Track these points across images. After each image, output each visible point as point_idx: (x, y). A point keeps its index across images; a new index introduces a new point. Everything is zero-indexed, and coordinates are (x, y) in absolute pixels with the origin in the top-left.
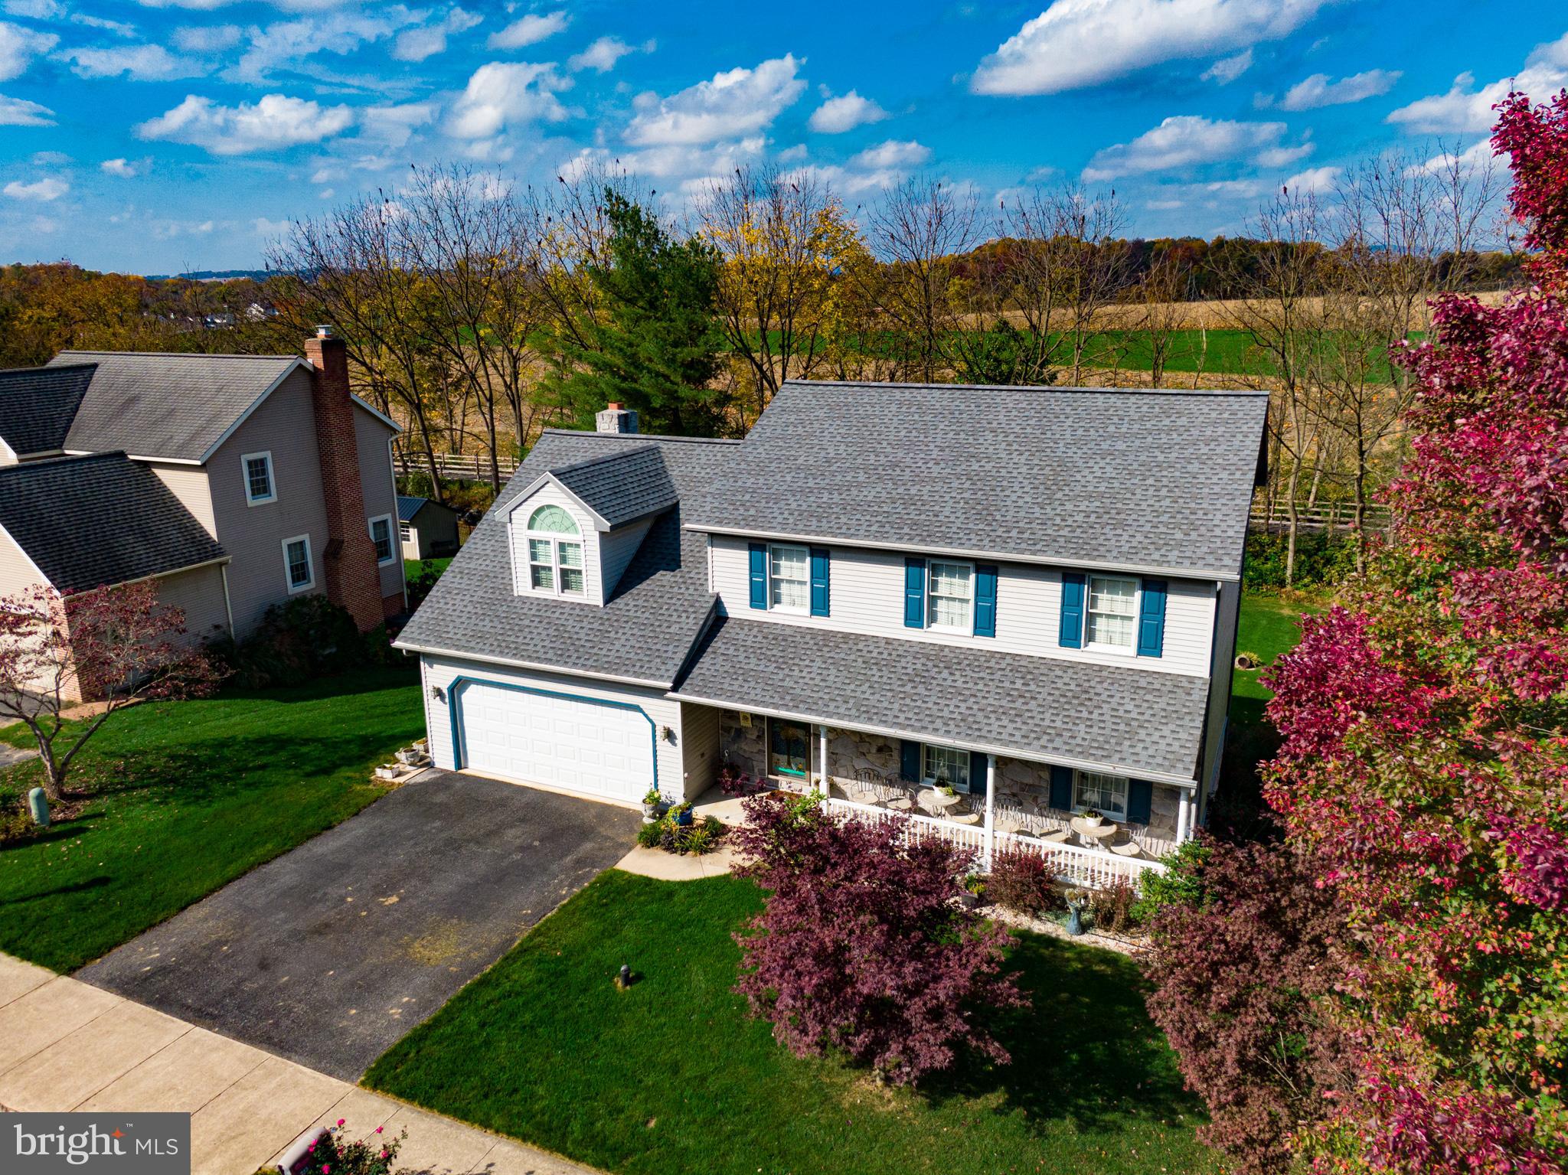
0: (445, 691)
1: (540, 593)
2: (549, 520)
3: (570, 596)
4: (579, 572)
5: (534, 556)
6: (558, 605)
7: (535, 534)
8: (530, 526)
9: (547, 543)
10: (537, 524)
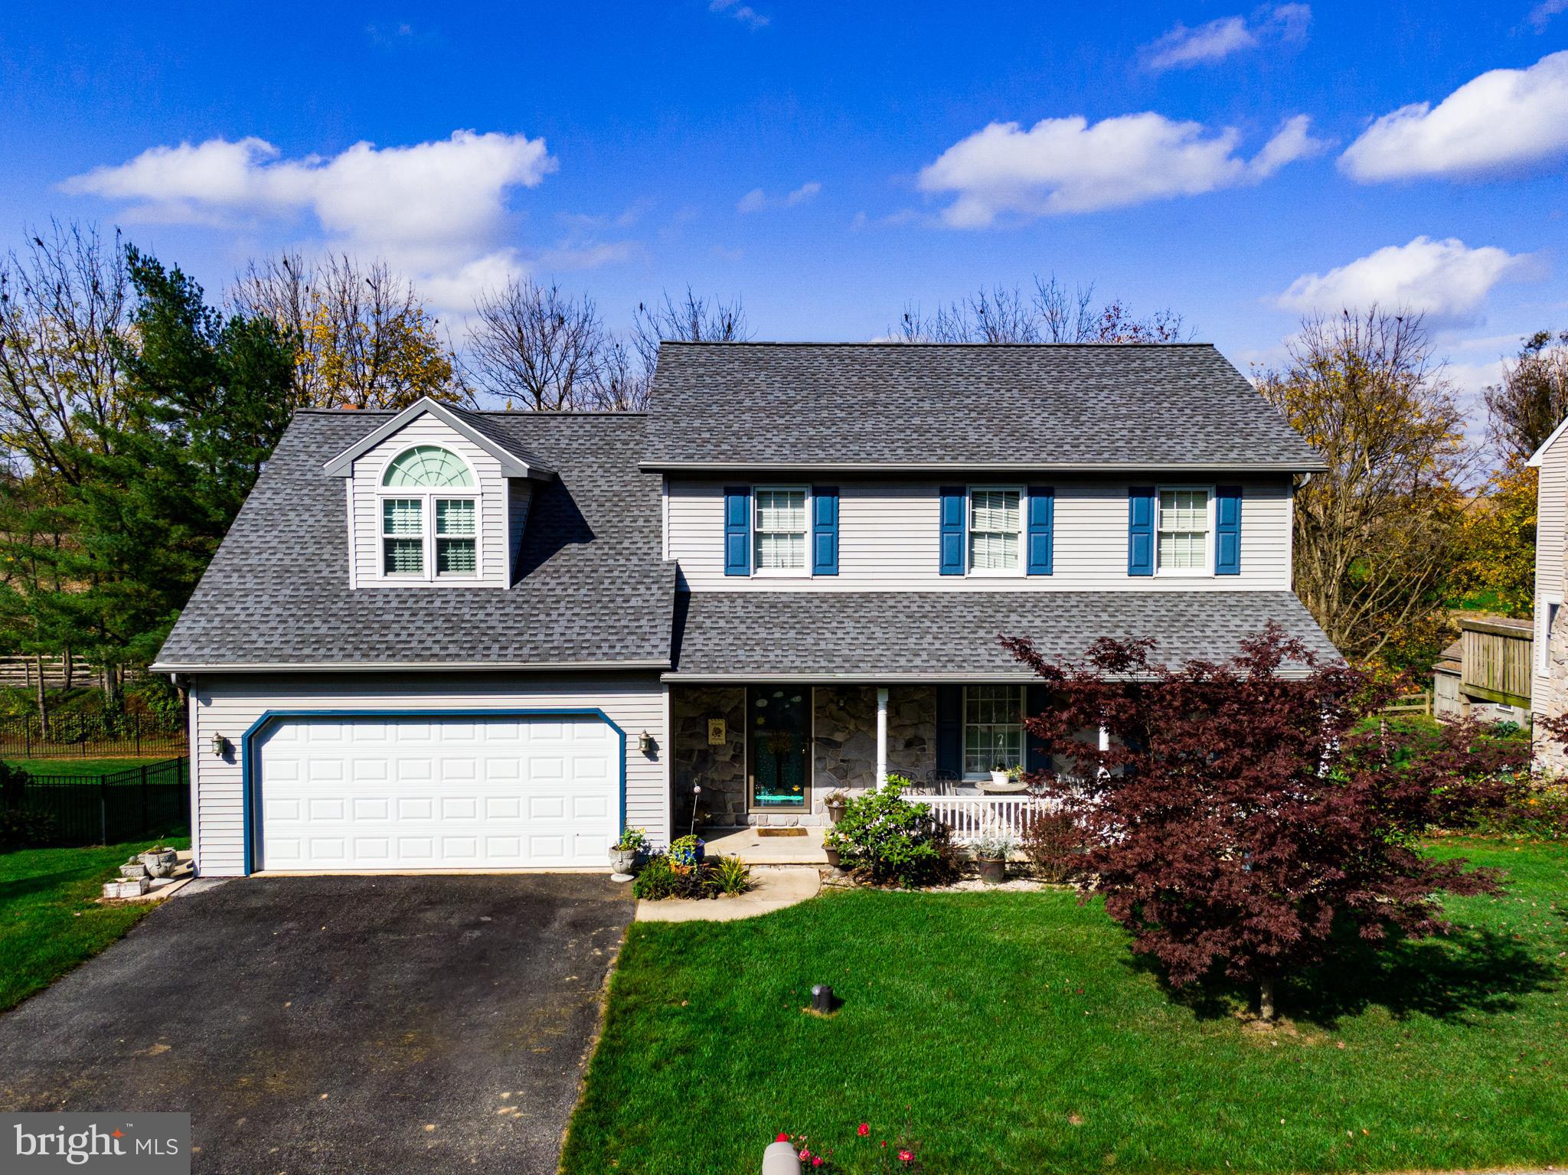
0: (237, 742)
1: (399, 580)
2: (419, 470)
3: (452, 580)
4: (470, 543)
5: (388, 526)
6: (431, 594)
7: (395, 490)
8: (386, 481)
9: (417, 504)
10: (397, 475)
